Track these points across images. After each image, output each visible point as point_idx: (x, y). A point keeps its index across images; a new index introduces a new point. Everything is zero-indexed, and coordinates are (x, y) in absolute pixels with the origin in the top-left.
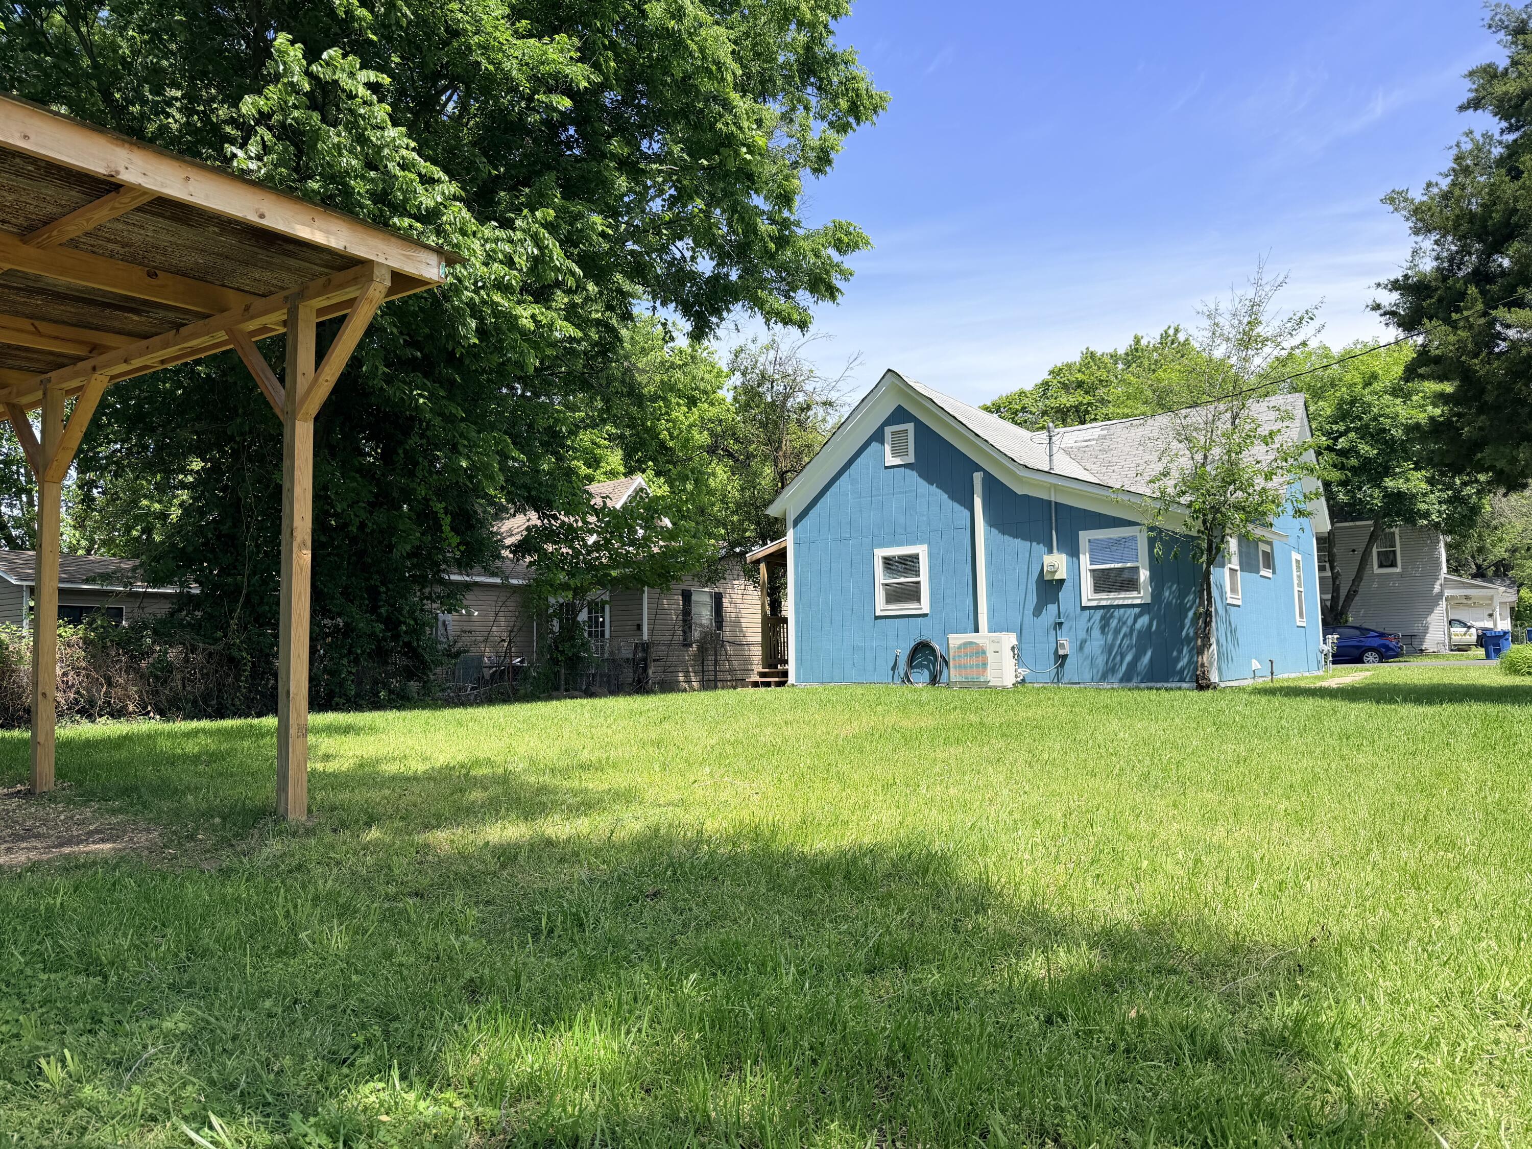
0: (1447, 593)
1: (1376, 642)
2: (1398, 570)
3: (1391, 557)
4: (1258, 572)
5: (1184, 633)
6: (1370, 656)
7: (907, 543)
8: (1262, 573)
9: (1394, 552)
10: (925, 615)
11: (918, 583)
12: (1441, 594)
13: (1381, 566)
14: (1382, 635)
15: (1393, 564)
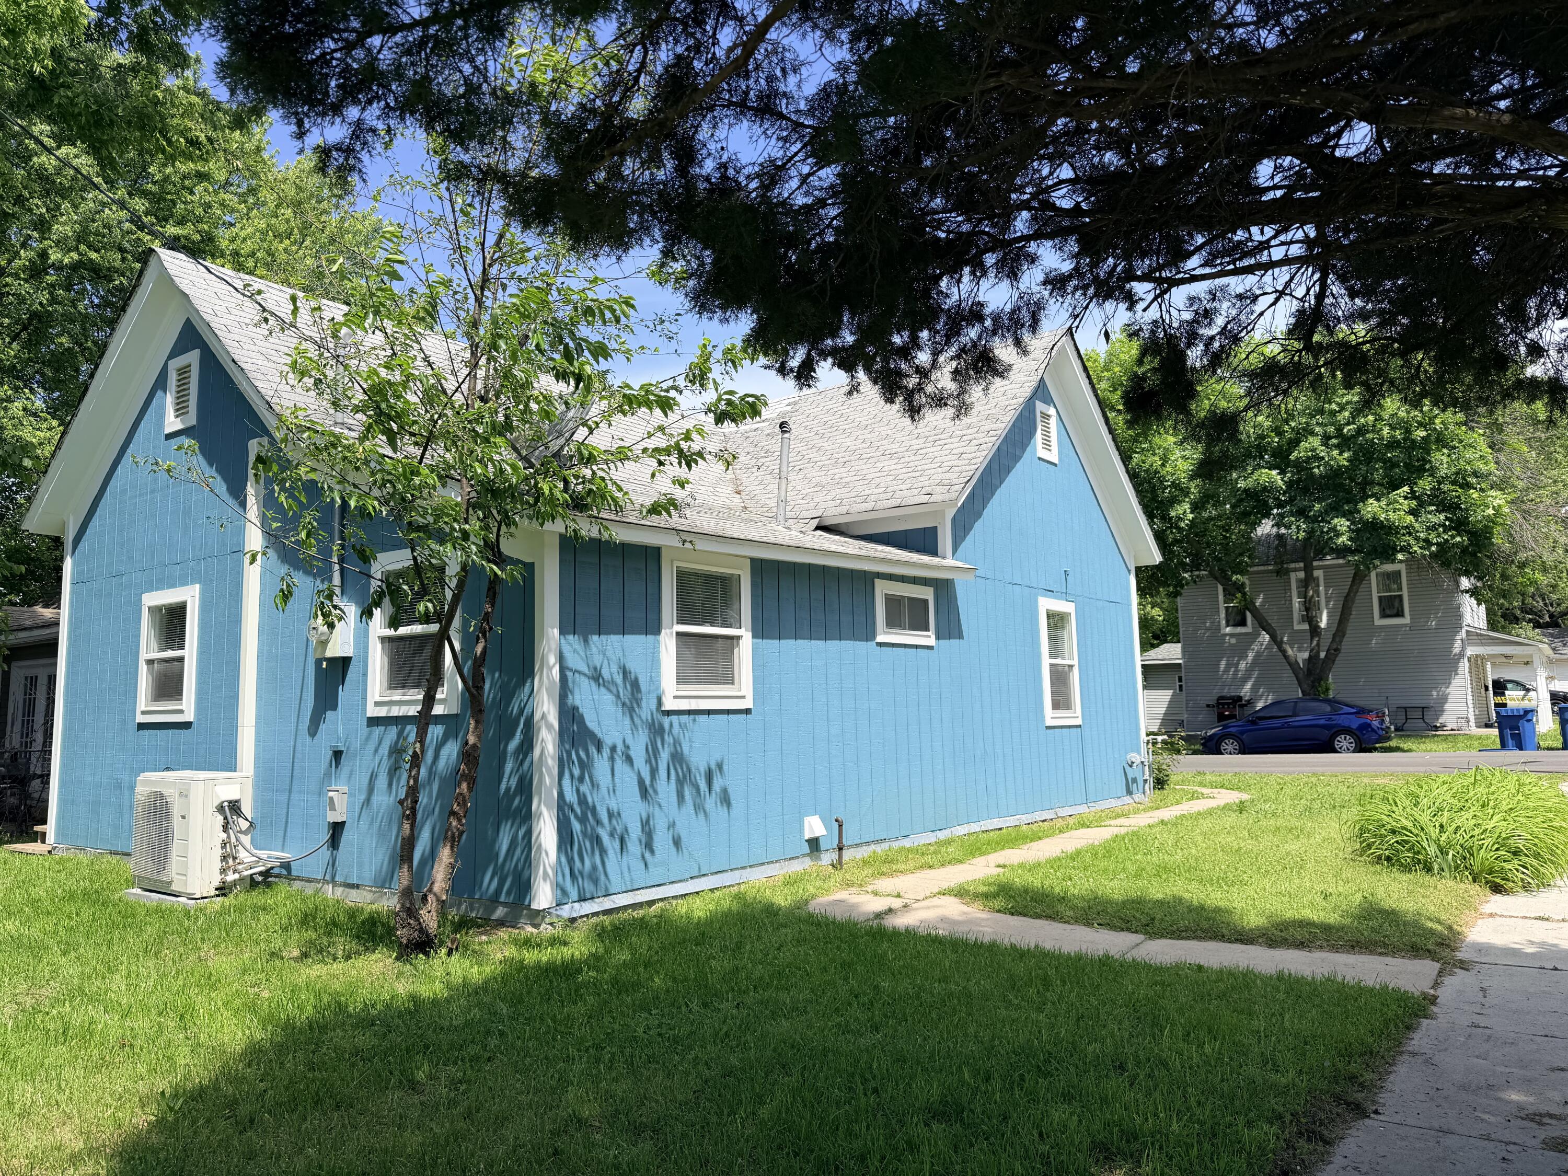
0: (1470, 651)
1: (1355, 723)
2: (1406, 620)
3: (1396, 604)
4: (869, 635)
5: (503, 787)
6: (1343, 741)
7: (172, 584)
8: (880, 639)
9: (1400, 597)
10: (187, 725)
11: (181, 659)
12: (1461, 655)
13: (1384, 615)
14: (1361, 711)
15: (1400, 614)
